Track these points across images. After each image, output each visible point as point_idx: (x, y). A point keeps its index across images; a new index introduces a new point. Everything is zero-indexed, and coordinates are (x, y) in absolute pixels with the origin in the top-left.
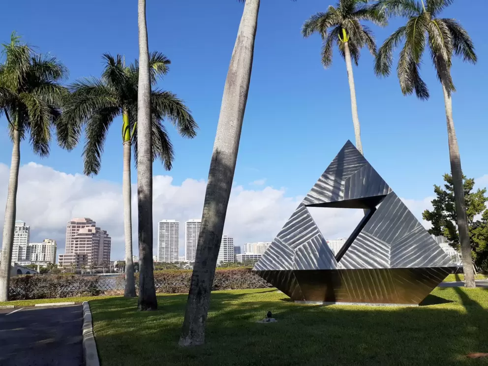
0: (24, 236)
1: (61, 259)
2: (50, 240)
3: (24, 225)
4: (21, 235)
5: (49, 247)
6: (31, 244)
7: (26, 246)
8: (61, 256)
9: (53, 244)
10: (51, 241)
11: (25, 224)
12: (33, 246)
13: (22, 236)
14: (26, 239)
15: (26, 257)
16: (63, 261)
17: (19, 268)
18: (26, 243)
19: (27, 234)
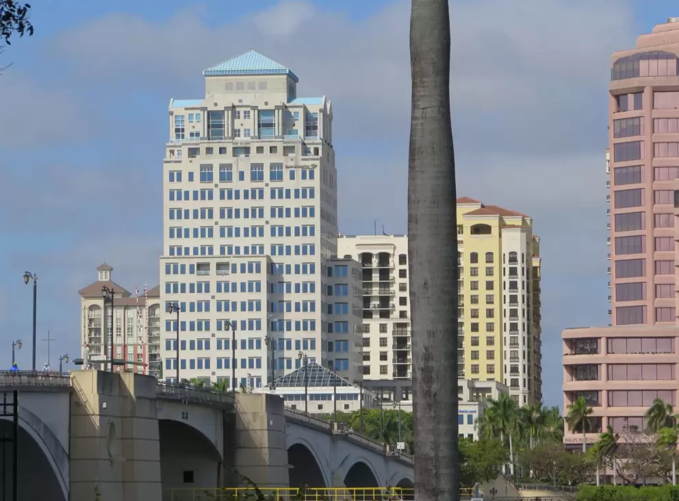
0: (299, 183)
1: (576, 371)
2: (485, 210)
3: (292, 94)
4: (276, 175)
5: (482, 264)
6: (348, 247)
7: (316, 259)
8: (576, 345)
9: (514, 241)
10: (492, 221)
11: (292, 79)
12: (366, 257)
13: (286, 183)
14: (316, 202)
15: (328, 346)
16: (601, 384)
17: (295, 436)
18: (316, 240)
19: (313, 162)
